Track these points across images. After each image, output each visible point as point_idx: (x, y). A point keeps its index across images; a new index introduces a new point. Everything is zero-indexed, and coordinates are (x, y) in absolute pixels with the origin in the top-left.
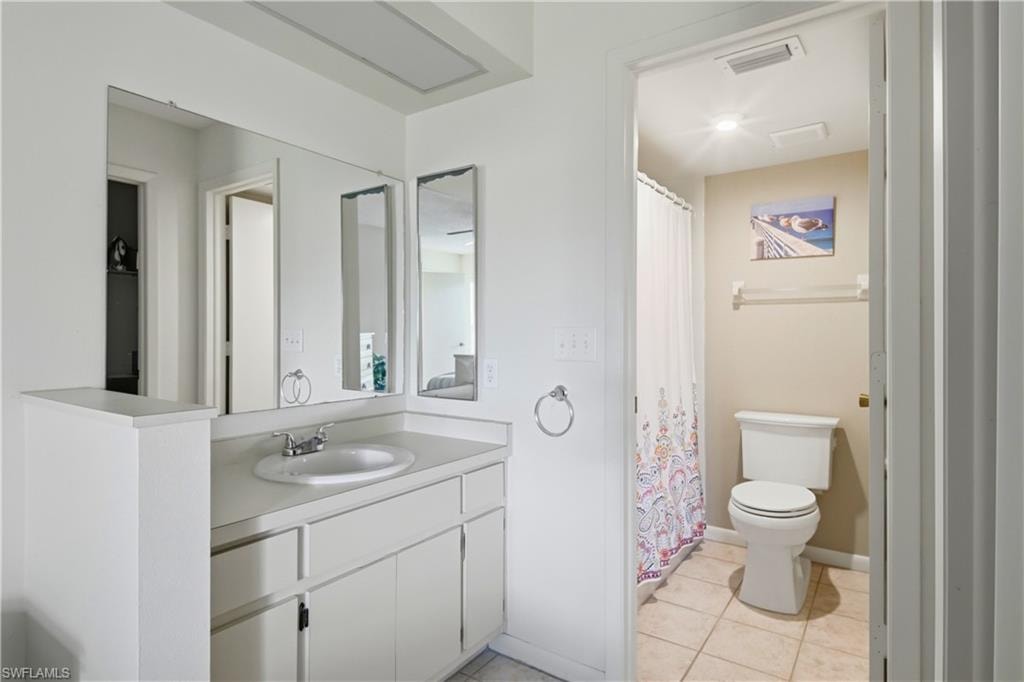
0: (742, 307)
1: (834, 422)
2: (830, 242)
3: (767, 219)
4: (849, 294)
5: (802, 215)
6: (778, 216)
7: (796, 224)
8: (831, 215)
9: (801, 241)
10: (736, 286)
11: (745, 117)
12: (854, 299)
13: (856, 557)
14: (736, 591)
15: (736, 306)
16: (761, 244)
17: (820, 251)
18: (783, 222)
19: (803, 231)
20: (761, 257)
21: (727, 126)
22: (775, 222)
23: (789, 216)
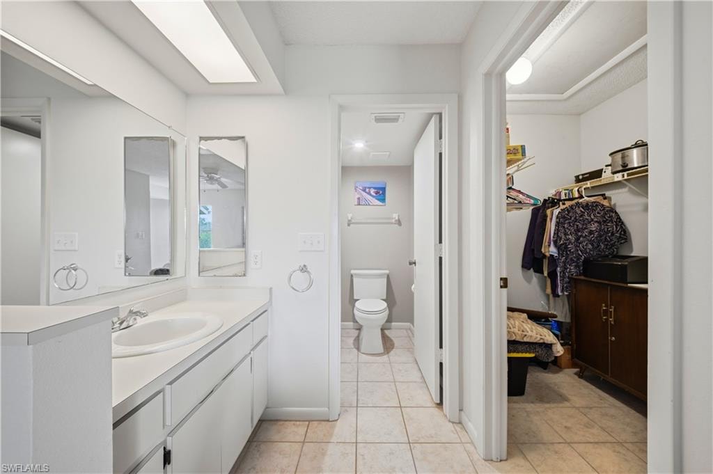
0: (351, 225)
1: (387, 272)
2: (383, 200)
3: (361, 188)
4: (390, 221)
5: (375, 188)
6: (365, 188)
7: (372, 191)
8: (384, 189)
9: (374, 199)
10: (350, 216)
11: (367, 142)
12: (392, 223)
13: (393, 324)
14: (358, 349)
15: (349, 225)
16: (359, 199)
17: (381, 204)
18: (367, 190)
19: (374, 194)
20: (359, 204)
21: (359, 145)
22: (364, 190)
23: (370, 188)
